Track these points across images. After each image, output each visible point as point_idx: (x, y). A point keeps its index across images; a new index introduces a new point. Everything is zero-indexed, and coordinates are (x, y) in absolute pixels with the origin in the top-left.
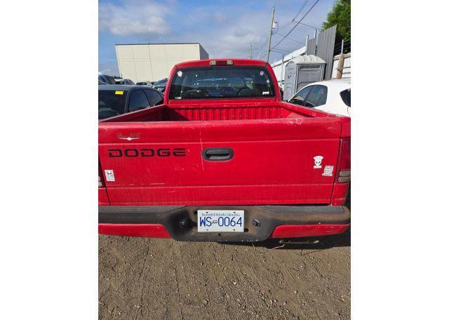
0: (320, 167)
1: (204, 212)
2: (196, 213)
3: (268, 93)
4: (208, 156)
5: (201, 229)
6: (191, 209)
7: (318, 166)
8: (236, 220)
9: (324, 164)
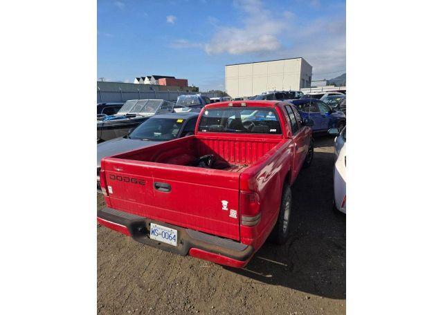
0: (227, 209)
1: (154, 225)
2: (150, 224)
3: (275, 130)
4: (157, 187)
5: (152, 236)
6: (147, 221)
7: (225, 208)
8: (172, 236)
9: (229, 207)
